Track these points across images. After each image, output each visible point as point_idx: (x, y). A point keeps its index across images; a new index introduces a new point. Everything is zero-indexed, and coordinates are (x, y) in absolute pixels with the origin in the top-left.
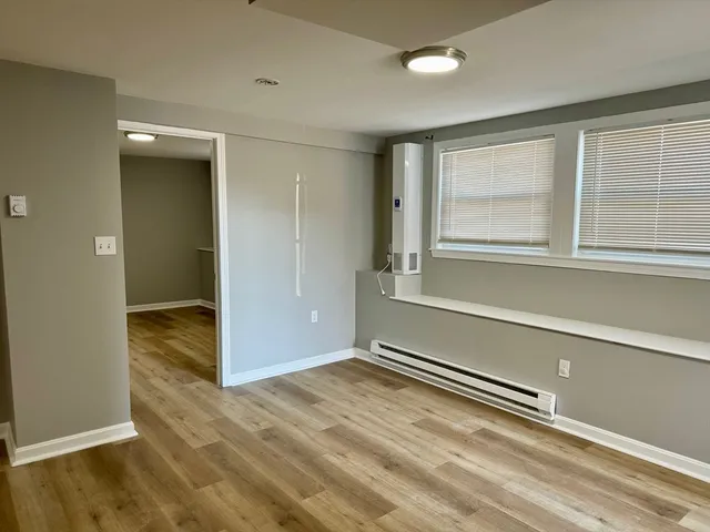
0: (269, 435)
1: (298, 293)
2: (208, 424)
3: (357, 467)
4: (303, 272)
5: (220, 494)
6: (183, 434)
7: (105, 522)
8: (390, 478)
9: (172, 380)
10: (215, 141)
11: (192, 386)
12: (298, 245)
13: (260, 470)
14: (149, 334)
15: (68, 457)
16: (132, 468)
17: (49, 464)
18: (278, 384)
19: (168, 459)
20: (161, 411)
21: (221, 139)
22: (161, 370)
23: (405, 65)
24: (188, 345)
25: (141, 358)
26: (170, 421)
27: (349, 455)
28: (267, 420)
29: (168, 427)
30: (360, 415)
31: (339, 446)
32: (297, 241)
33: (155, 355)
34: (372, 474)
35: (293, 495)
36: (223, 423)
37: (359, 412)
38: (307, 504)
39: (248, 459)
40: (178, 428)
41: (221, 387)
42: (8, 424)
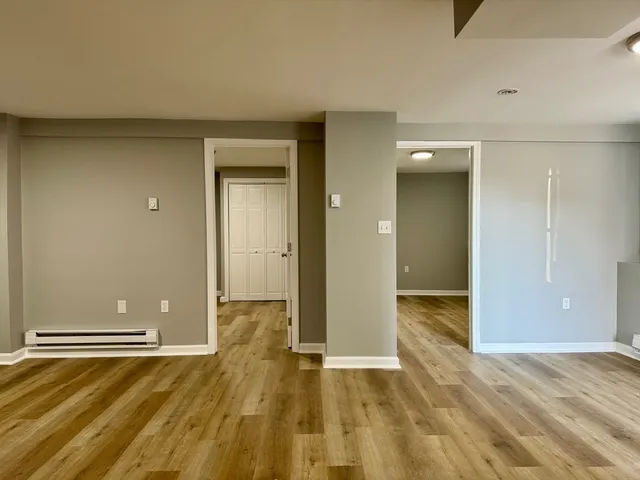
0: (504, 390)
1: (549, 280)
2: (455, 373)
3: (583, 430)
4: (554, 259)
5: (451, 415)
6: (434, 375)
7: (369, 409)
8: (617, 445)
9: (435, 341)
10: (472, 148)
11: (449, 347)
12: (549, 234)
13: (489, 410)
14: (424, 310)
15: (355, 371)
16: (393, 386)
17: (344, 371)
18: (523, 359)
19: (418, 386)
20: (421, 358)
21: (477, 145)
22: (427, 333)
23: (630, 50)
24: (452, 321)
25: (414, 324)
26: (426, 365)
27: (577, 420)
28: (505, 380)
29: (423, 368)
30: (603, 396)
31: (569, 411)
32: (549, 230)
33: (424, 324)
34: (596, 437)
35: (512, 431)
36: (466, 375)
37: (603, 393)
38: (522, 440)
39: (479, 399)
40: (430, 369)
41: (471, 352)
42: (324, 344)
